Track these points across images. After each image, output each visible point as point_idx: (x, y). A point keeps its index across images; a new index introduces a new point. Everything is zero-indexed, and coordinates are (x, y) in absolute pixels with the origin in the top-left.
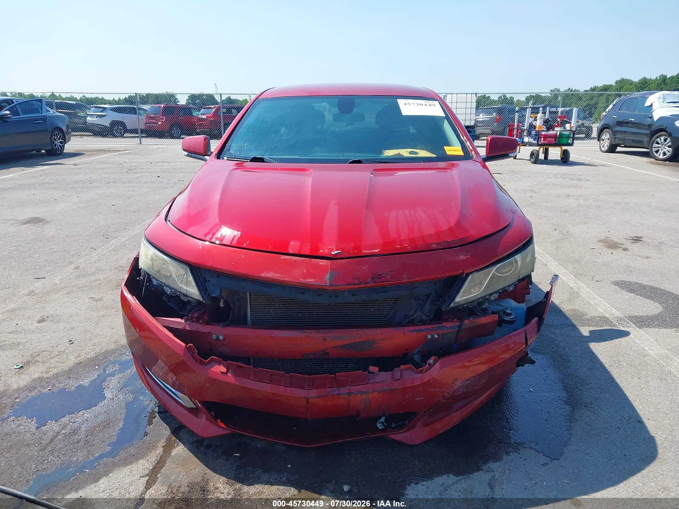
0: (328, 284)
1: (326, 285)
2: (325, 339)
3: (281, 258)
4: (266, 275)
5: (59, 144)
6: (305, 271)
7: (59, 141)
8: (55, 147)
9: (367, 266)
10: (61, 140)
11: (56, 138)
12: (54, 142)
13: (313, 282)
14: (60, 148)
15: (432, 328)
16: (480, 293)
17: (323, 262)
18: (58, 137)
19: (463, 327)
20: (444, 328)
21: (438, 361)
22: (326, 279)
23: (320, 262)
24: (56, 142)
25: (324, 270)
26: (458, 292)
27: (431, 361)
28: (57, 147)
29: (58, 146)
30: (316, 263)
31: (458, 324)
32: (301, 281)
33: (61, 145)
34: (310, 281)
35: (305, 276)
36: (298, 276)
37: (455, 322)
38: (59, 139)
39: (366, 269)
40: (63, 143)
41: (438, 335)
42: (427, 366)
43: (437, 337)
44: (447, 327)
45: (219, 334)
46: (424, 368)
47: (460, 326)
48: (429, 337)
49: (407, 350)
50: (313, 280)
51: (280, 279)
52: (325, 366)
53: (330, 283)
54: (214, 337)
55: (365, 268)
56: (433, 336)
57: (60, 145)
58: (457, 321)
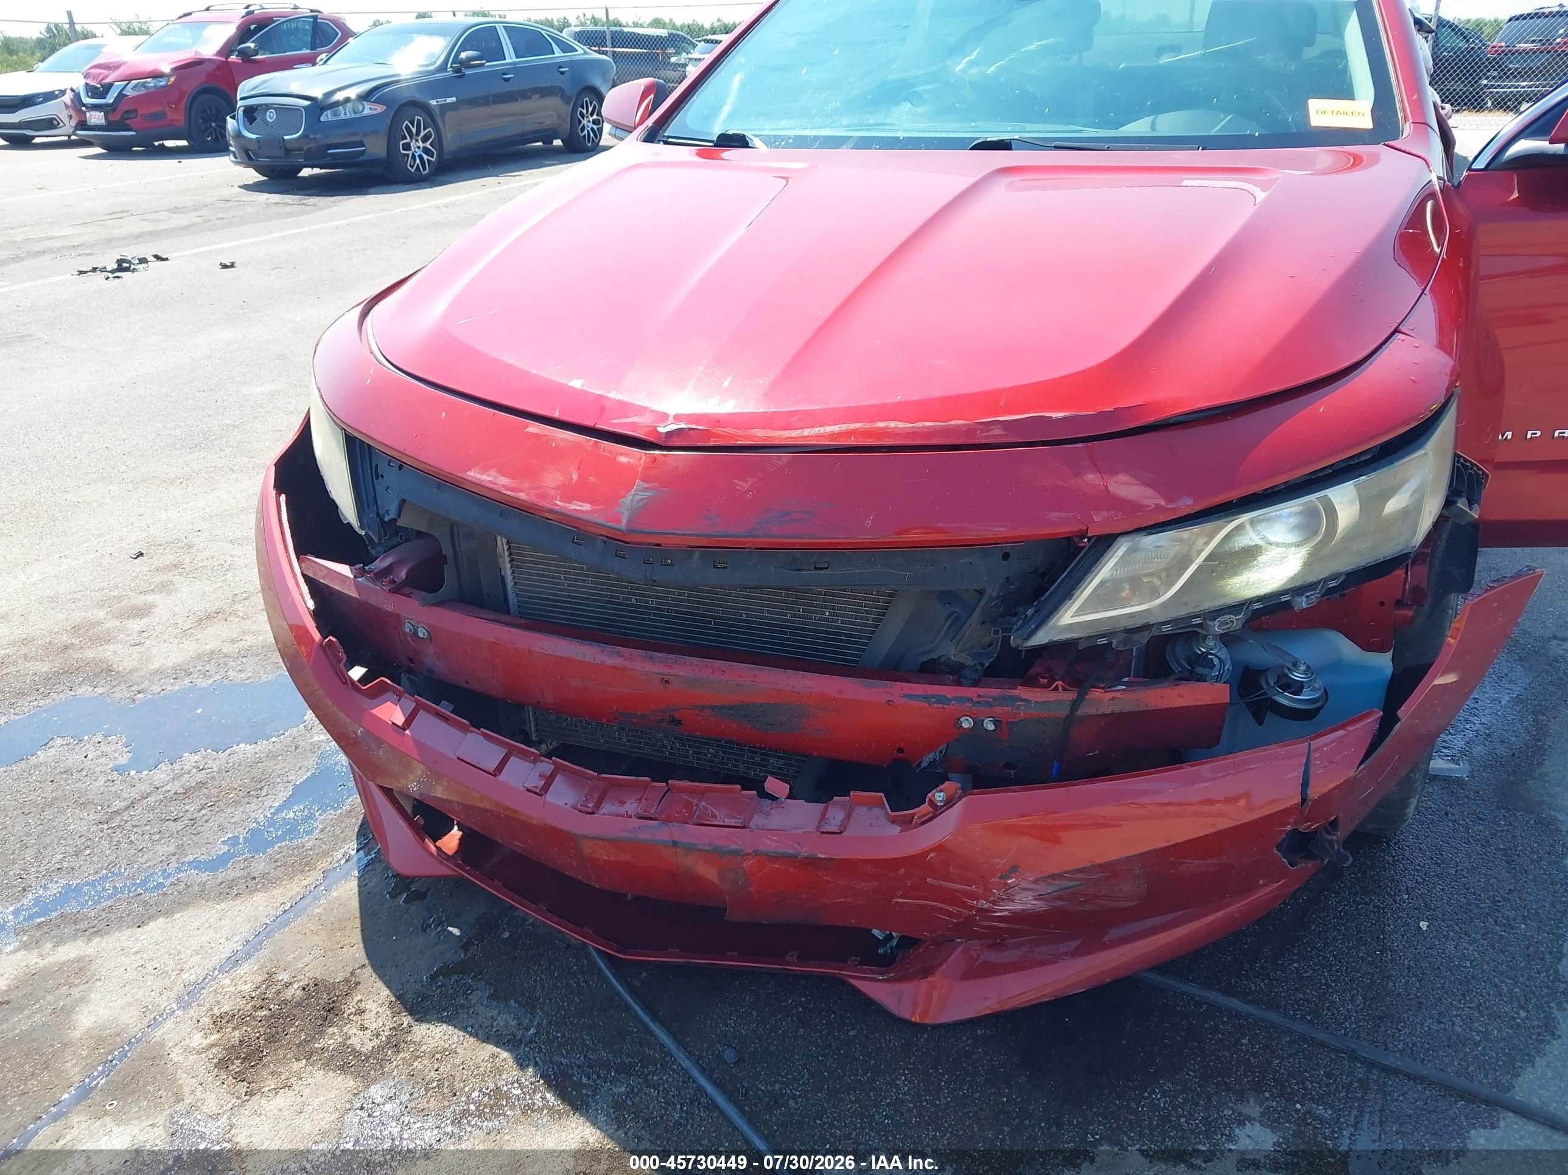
0: (623, 526)
1: (617, 526)
2: (667, 682)
3: (528, 430)
4: (478, 476)
5: (591, 125)
6: (575, 476)
7: (591, 119)
8: (582, 132)
9: (751, 481)
10: (595, 117)
11: (585, 112)
12: (580, 122)
13: (586, 512)
14: (592, 134)
15: (979, 696)
16: (1160, 605)
17: (626, 455)
18: (590, 109)
19: (1084, 710)
20: (1019, 703)
21: (960, 798)
22: (622, 510)
23: (621, 454)
24: (584, 122)
25: (625, 478)
26: (1068, 594)
27: (939, 797)
28: (586, 132)
29: (588, 131)
30: (608, 454)
31: (1070, 696)
32: (557, 505)
33: (595, 127)
34: (580, 507)
35: (570, 493)
36: (553, 488)
37: (1056, 689)
38: (592, 115)
39: (747, 492)
40: (599, 124)
41: (995, 722)
42: (925, 808)
43: (991, 727)
44: (1030, 702)
45: (418, 622)
46: (915, 814)
47: (1075, 704)
48: (967, 723)
49: (900, 750)
50: (587, 507)
51: (509, 493)
52: (708, 749)
53: (629, 522)
54: (407, 628)
55: (746, 486)
56: (979, 724)
57: (592, 129)
58: (1064, 689)
